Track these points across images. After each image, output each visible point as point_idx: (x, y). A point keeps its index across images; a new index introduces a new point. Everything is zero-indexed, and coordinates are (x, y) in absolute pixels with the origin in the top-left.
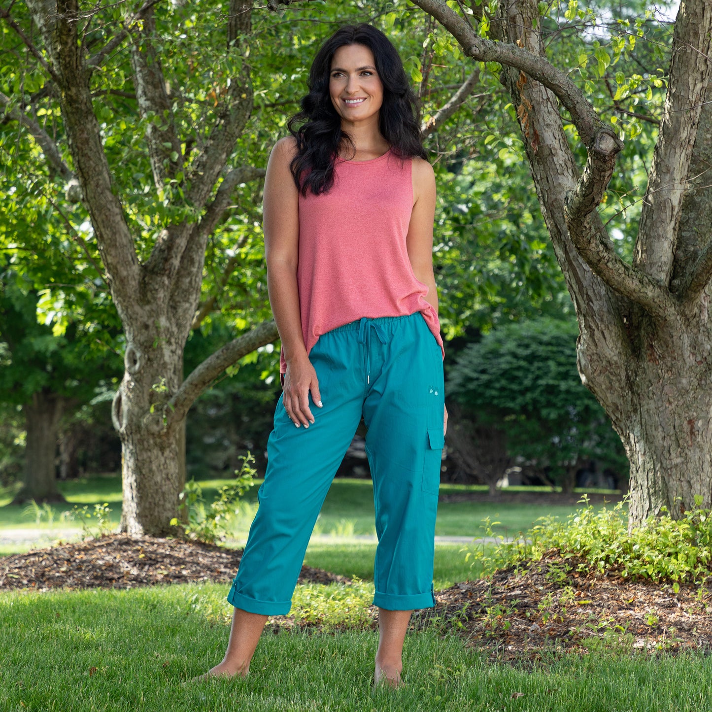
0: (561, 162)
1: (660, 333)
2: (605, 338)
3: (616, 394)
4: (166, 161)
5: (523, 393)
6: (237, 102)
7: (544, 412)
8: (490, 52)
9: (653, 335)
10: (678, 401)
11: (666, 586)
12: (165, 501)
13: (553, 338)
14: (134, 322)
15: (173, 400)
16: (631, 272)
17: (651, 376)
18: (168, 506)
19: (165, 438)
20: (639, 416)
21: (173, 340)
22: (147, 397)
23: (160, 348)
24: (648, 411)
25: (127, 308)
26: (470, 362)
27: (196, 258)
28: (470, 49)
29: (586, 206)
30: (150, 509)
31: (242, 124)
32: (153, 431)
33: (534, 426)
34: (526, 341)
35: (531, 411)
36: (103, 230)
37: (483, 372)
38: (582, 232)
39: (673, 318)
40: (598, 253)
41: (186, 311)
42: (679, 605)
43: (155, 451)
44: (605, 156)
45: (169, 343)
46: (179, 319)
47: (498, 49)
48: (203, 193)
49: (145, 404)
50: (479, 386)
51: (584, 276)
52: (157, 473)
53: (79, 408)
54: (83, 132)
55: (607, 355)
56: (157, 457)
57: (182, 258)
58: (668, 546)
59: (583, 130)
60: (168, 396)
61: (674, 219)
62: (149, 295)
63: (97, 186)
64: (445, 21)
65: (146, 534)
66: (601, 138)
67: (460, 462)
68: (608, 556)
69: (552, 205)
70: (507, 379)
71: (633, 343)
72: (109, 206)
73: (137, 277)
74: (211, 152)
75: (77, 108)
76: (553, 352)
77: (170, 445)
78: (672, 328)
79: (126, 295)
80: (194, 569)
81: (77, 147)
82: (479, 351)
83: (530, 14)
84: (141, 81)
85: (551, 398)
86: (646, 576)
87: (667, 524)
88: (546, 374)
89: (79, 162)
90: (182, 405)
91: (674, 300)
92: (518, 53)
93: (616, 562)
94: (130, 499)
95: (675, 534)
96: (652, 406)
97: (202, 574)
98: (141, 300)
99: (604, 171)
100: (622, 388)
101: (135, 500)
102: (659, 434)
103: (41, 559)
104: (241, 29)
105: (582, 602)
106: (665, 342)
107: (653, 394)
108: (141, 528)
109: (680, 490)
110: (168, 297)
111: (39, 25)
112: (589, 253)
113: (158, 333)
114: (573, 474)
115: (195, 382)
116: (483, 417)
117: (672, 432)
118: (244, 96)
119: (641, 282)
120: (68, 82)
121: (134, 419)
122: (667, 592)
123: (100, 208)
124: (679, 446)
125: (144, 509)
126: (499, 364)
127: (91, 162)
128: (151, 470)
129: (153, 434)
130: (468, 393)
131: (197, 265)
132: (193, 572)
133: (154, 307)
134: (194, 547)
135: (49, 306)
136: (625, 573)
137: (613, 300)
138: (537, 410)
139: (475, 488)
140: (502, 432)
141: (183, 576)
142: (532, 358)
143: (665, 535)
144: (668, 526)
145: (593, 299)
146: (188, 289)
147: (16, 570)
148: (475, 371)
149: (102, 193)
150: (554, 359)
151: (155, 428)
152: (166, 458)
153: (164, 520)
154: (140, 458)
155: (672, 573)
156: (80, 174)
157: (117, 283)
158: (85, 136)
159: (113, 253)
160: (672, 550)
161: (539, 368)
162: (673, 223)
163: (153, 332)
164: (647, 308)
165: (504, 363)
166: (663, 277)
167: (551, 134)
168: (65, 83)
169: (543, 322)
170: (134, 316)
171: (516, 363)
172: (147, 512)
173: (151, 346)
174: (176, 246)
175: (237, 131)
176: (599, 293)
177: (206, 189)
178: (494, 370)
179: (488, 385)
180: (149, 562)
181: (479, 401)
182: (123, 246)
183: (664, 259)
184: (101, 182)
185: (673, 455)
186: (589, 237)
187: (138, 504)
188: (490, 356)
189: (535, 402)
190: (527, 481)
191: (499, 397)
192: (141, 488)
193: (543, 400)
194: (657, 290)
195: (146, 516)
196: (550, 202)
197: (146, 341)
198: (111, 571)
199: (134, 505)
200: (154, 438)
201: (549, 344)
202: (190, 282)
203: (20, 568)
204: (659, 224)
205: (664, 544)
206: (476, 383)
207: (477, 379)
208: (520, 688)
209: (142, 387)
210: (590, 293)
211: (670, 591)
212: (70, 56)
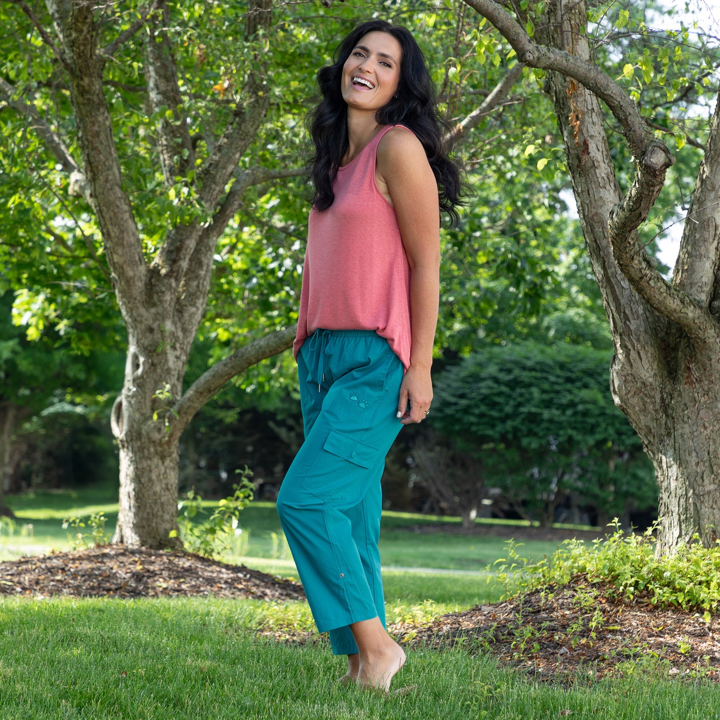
0: (603, 175)
1: (698, 356)
2: (641, 359)
3: (650, 416)
4: (176, 157)
5: (503, 420)
6: (252, 100)
7: (525, 441)
8: (543, 58)
9: (691, 357)
10: (714, 426)
11: (697, 615)
12: (163, 512)
13: (537, 363)
14: (139, 325)
15: (176, 407)
16: (673, 291)
17: (686, 399)
18: (167, 517)
19: (166, 447)
20: (672, 440)
21: (178, 345)
22: (149, 404)
23: (164, 353)
24: (682, 435)
25: (132, 310)
26: (449, 386)
27: (205, 261)
28: (524, 54)
29: (632, 222)
30: (148, 520)
31: (257, 123)
32: (154, 439)
33: (513, 455)
34: (509, 366)
35: (511, 440)
36: (110, 227)
37: (462, 396)
38: (626, 247)
39: (712, 340)
40: (640, 270)
41: (192, 315)
42: (711, 634)
43: (155, 460)
44: (655, 171)
45: (174, 348)
46: (184, 324)
47: (552, 56)
48: (215, 193)
49: (147, 411)
50: (457, 411)
51: (622, 294)
52: (156, 483)
53: (28, 418)
54: (94, 124)
55: (642, 376)
56: (157, 466)
57: (190, 260)
58: (698, 574)
59: (633, 142)
60: (171, 403)
61: (717, 239)
62: (155, 297)
63: (107, 181)
64: (500, 25)
65: (142, 545)
66: (653, 152)
67: (433, 490)
68: (637, 582)
69: (592, 219)
70: (487, 405)
71: (669, 365)
72: (118, 203)
73: (143, 278)
74: (225, 151)
75: (89, 99)
76: (536, 378)
77: (170, 455)
78: (711, 350)
79: (131, 297)
80: (194, 583)
81: (87, 139)
82: (457, 375)
83: (578, 21)
84: (153, 74)
85: (533, 426)
86: (676, 604)
87: (698, 551)
88: (528, 401)
89: (88, 155)
90: (186, 413)
91: (714, 322)
92: (571, 60)
93: (646, 588)
94: (127, 508)
95: (706, 562)
96: (687, 430)
97: (202, 589)
98: (147, 302)
99: (654, 186)
100: (656, 411)
101: (133, 510)
102: (693, 459)
103: (34, 567)
104: (260, 23)
105: (611, 628)
106: (703, 365)
107: (689, 418)
108: (138, 539)
109: (712, 518)
110: (175, 300)
111: (51, 11)
112: (632, 270)
113: (163, 337)
114: (551, 509)
115: (200, 390)
116: (460, 444)
117: (706, 458)
118: (261, 93)
119: (682, 302)
120: (81, 72)
121: (135, 426)
122: (697, 621)
123: (109, 205)
124: (712, 472)
125: (142, 519)
126: (479, 388)
127: (101, 156)
128: (150, 480)
129: (154, 442)
130: (445, 418)
131: (205, 268)
132: (193, 586)
133: (160, 310)
134: (193, 561)
135: (26, 307)
136: (654, 600)
137: (650, 320)
138: (516, 438)
139: (447, 519)
140: (479, 461)
141: (182, 590)
142: (514, 384)
143: (697, 563)
144: (700, 553)
145: (631, 317)
146: (196, 293)
147: (9, 577)
148: (454, 395)
149: (111, 189)
150: (537, 386)
151: (156, 436)
152: (166, 468)
153: (161, 531)
154: (139, 467)
155: (703, 602)
156: (89, 169)
157: (123, 283)
158: (96, 128)
159: (120, 251)
160: (703, 579)
161: (521, 395)
162: (716, 242)
163: (157, 336)
164: (686, 329)
165: (484, 388)
166: (703, 297)
167: (594, 146)
168: (78, 73)
169: (527, 346)
170: (139, 319)
171: (497, 388)
172: (144, 523)
173: (155, 351)
174: (185, 247)
175: (252, 130)
176: (637, 312)
177: (218, 189)
178: (474, 395)
179: (466, 410)
180: (147, 574)
181: (457, 427)
182: (131, 245)
183: (705, 279)
184: (110, 177)
185: (706, 481)
186: (632, 253)
187: (136, 514)
188: (470, 380)
189: (516, 430)
190: (501, 514)
191: (478, 424)
192: (140, 497)
193: (524, 428)
194: (698, 311)
195: (144, 527)
196: (590, 215)
197: (150, 345)
198: (108, 581)
199: (131, 515)
200: (155, 446)
201: (532, 369)
202: (198, 286)
203: (12, 575)
204: (701, 244)
205: (695, 571)
206: (454, 408)
207: (456, 404)
208: (567, 705)
209: (145, 393)
210: (628, 312)
211: (701, 620)
212: (84, 45)
